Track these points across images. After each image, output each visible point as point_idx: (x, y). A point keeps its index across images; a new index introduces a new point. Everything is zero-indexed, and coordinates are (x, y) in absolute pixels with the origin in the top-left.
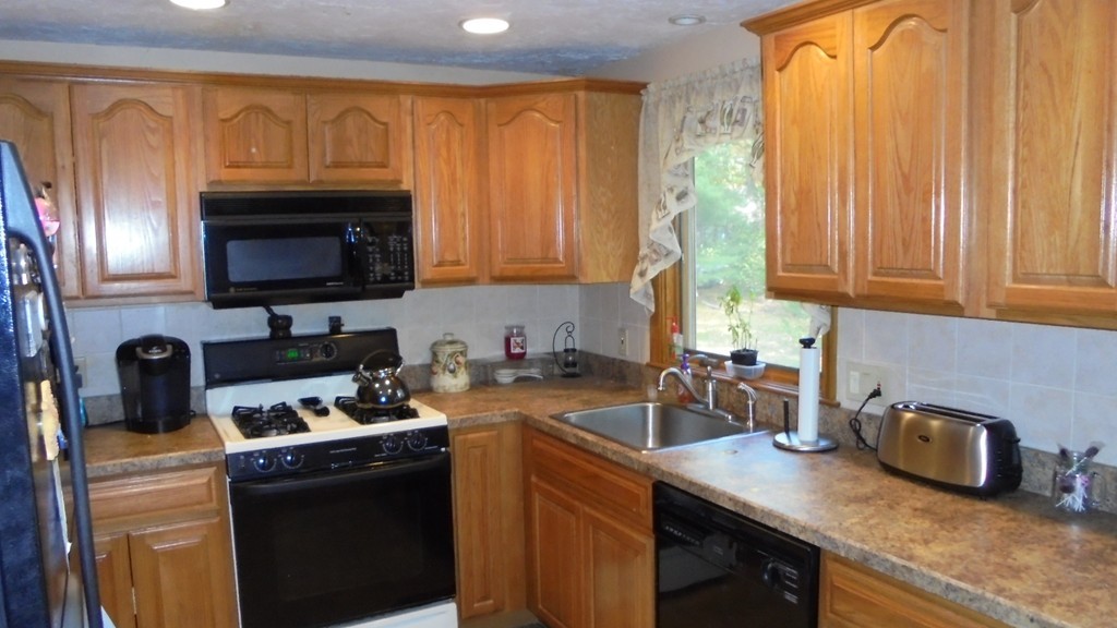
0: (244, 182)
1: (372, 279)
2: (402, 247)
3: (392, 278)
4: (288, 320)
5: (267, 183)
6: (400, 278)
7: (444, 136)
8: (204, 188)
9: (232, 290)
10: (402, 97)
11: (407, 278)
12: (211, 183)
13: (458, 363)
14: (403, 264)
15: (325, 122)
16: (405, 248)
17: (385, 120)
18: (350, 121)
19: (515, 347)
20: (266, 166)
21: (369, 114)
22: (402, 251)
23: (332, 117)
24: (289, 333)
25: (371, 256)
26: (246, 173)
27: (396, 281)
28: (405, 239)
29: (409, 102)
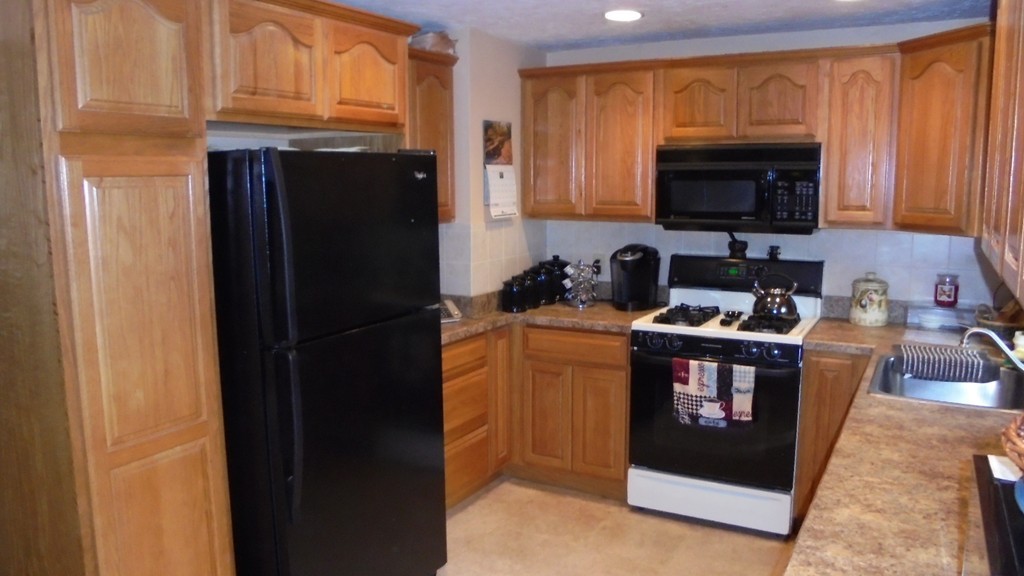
0: (688, 139)
1: (779, 217)
2: (808, 191)
3: (797, 217)
4: (744, 245)
5: (707, 139)
6: (803, 217)
7: (858, 94)
8: (662, 143)
9: (672, 217)
10: (821, 62)
11: (810, 218)
12: (666, 139)
13: (871, 300)
14: (807, 205)
15: (752, 89)
16: (811, 193)
17: (801, 83)
18: (772, 87)
19: (941, 295)
20: (706, 124)
21: (789, 80)
22: (808, 196)
23: (756, 85)
24: (745, 255)
25: (779, 197)
26: (690, 131)
27: (800, 220)
28: (811, 185)
29: (828, 66)
